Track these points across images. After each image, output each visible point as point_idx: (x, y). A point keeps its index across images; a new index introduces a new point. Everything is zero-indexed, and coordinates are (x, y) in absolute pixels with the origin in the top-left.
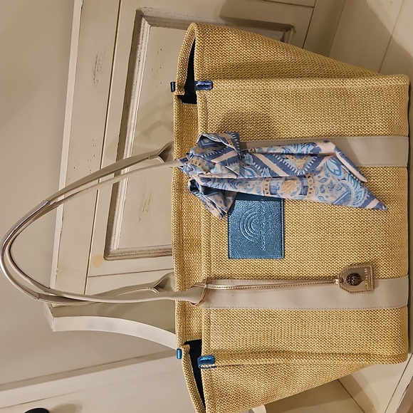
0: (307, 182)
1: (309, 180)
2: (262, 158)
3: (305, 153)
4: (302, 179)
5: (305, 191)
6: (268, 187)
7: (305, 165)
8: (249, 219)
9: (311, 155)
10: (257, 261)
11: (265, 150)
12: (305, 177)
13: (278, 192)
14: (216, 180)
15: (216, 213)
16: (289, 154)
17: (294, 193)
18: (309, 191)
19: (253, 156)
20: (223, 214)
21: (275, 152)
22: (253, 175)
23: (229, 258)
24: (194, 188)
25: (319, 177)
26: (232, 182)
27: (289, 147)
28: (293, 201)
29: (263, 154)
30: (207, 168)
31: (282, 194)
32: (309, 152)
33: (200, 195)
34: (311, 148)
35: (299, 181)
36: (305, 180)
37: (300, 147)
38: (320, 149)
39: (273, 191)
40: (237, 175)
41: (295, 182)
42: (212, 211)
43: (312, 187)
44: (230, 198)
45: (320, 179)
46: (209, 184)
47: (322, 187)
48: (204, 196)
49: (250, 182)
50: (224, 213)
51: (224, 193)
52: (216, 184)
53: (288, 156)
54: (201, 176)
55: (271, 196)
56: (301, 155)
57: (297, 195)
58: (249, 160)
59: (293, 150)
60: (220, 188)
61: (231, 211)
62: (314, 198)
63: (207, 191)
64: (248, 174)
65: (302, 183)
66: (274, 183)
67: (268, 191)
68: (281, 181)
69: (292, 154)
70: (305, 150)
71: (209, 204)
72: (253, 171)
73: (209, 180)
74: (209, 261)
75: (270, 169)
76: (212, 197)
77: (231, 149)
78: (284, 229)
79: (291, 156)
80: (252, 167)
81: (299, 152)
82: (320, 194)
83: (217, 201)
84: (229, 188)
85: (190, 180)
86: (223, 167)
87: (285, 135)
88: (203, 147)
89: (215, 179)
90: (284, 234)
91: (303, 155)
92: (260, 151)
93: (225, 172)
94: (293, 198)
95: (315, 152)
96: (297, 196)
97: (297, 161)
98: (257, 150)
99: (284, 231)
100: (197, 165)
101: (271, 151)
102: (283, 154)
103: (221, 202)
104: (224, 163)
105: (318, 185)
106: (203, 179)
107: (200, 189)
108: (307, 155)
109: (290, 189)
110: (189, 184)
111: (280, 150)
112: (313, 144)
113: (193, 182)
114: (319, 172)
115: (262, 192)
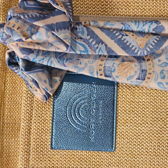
0: (145, 65)
1: (148, 63)
2: (98, 32)
3: (146, 31)
4: (141, 62)
5: (143, 75)
6: (102, 68)
7: (147, 44)
8: (77, 104)
9: (154, 34)
10: (84, 153)
11: (101, 24)
12: (144, 60)
13: (114, 74)
14: (41, 53)
15: (39, 95)
16: (128, 31)
17: (131, 77)
18: (148, 76)
19: (88, 29)
20: (47, 96)
21: (113, 27)
22: (87, 51)
23: (52, 148)
24: (13, 62)
25: (159, 61)
26: (60, 58)
27: (129, 23)
28: (129, 87)
29: (99, 28)
30: (28, 33)
31: (117, 77)
32: (151, 31)
33: (21, 72)
34: (154, 25)
35: (137, 63)
36: (143, 64)
37: (141, 24)
38: (163, 29)
39: (108, 73)
40: (67, 46)
41: (133, 65)
42: (35, 93)
43: (151, 71)
44: (58, 79)
45: (161, 63)
46: (31, 58)
47: (162, 72)
48: (25, 73)
49: (81, 60)
50: (49, 96)
51: (50, 71)
52: (40, 57)
53: (127, 33)
54: (21, 45)
55: (104, 78)
56: (142, 33)
57: (134, 79)
58: (83, 33)
59: (134, 27)
60: (45, 63)
61: (57, 93)
62: (153, 84)
63: (30, 66)
64: (80, 49)
65: (141, 66)
66: (109, 63)
67: (102, 72)
68: (117, 62)
69: (132, 31)
70: (147, 28)
71: (31, 83)
72: (87, 46)
73: (30, 51)
74: (28, 152)
75: (106, 45)
76: (35, 74)
77: (60, 12)
78: (117, 117)
79: (131, 34)
80: (85, 41)
81: (140, 29)
82: (160, 80)
83: (40, 79)
84: (56, 64)
85: (8, 51)
86: (49, 33)
87: (123, 11)
88: (25, 9)
89: (39, 51)
90: (116, 123)
91: (144, 33)
92: (95, 25)
93: (51, 39)
94: (129, 82)
95: (158, 31)
96: (134, 81)
97: (138, 38)
98: (92, 23)
99: (117, 120)
100: (15, 29)
101: (108, 26)
102: (121, 30)
103: (45, 82)
104: (50, 28)
105: (158, 69)
106: (23, 50)
107: (21, 63)
108: (148, 33)
109: (127, 72)
110: (7, 56)
111: (118, 26)
112: (156, 22)
113: (12, 55)
114: (160, 55)
115: (95, 73)
